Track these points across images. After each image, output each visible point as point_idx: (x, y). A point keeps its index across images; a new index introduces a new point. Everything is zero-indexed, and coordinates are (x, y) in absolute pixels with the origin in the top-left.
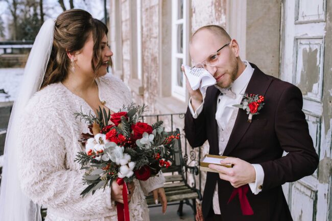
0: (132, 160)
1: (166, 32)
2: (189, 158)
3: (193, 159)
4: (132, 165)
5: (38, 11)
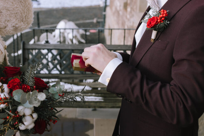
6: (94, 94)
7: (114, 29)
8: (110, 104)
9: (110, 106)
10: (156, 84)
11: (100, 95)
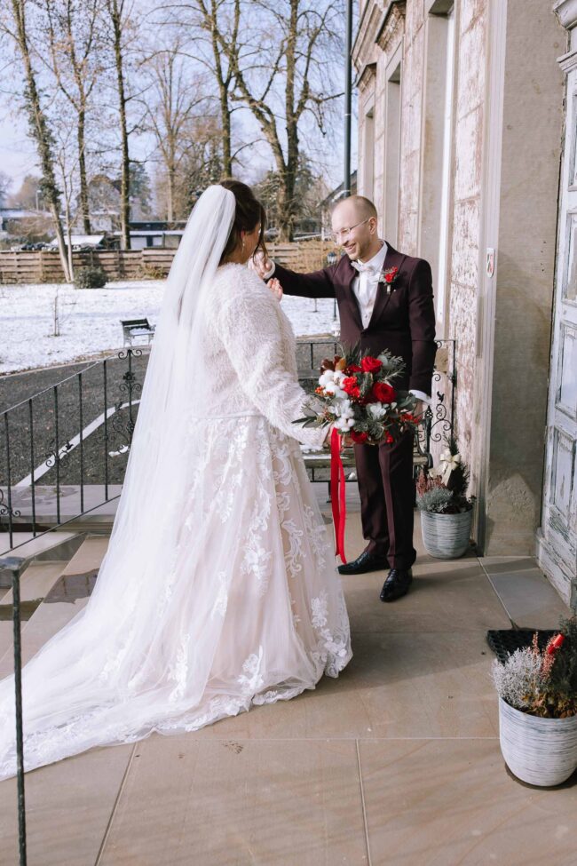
0: (354, 418)
1: (431, 201)
2: (434, 416)
3: (440, 418)
4: (352, 422)
5: (221, 153)
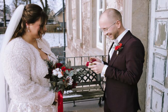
1: (94, 15)
6: (76, 94)
7: (83, 57)
8: (87, 97)
9: (87, 98)
10: (122, 73)
11: (79, 94)
